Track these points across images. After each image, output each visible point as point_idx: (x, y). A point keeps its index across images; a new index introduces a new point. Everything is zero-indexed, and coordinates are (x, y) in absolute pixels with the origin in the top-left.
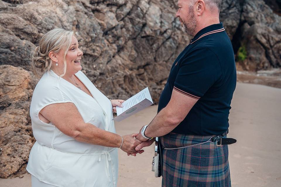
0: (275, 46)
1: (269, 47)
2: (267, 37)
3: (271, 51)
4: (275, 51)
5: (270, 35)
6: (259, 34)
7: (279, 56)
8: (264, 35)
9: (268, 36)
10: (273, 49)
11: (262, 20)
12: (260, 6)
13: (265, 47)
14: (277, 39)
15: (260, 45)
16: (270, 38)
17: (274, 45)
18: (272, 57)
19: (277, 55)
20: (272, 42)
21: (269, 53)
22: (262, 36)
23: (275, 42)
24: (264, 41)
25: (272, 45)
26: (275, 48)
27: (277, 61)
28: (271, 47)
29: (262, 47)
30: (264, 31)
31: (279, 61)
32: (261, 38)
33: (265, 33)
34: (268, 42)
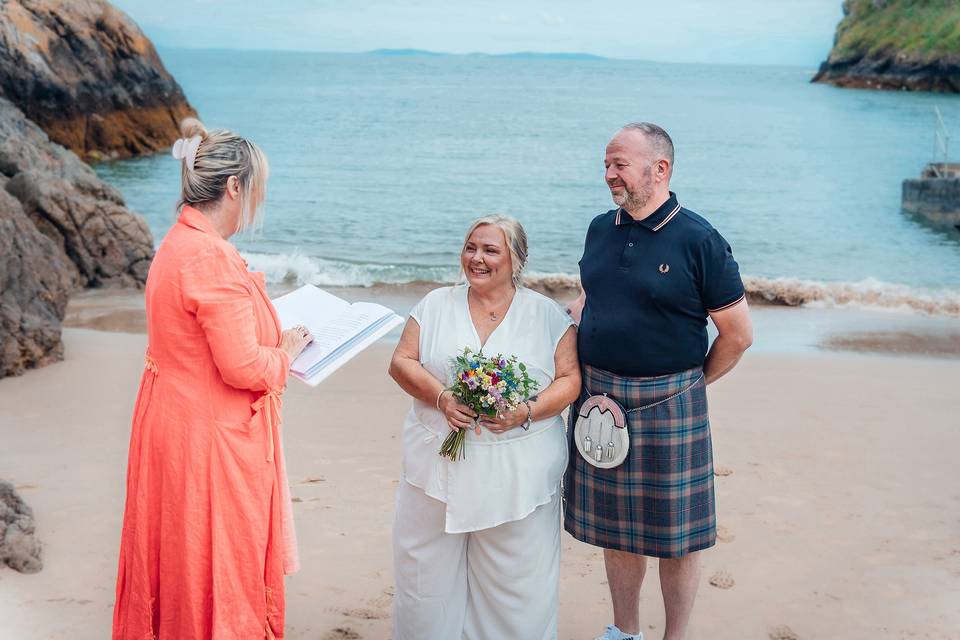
0: (87, 225)
1: (73, 228)
2: (64, 204)
3: (78, 238)
4: (90, 239)
5: (70, 198)
6: (47, 197)
7: (99, 249)
8: (56, 199)
9: (66, 199)
10: (83, 233)
11: (34, 160)
12: (16, 123)
13: (63, 230)
14: (90, 208)
15: (51, 225)
16: (73, 205)
17: (84, 224)
18: (83, 252)
19: (93, 247)
20: (78, 216)
21: (75, 244)
22: (53, 203)
23: (84, 214)
24: (58, 213)
25: (80, 222)
26: (89, 230)
27: (96, 262)
28: (77, 227)
29: (56, 230)
30: (55, 190)
31: (100, 262)
32: (52, 206)
33: (58, 195)
34: (69, 218)
